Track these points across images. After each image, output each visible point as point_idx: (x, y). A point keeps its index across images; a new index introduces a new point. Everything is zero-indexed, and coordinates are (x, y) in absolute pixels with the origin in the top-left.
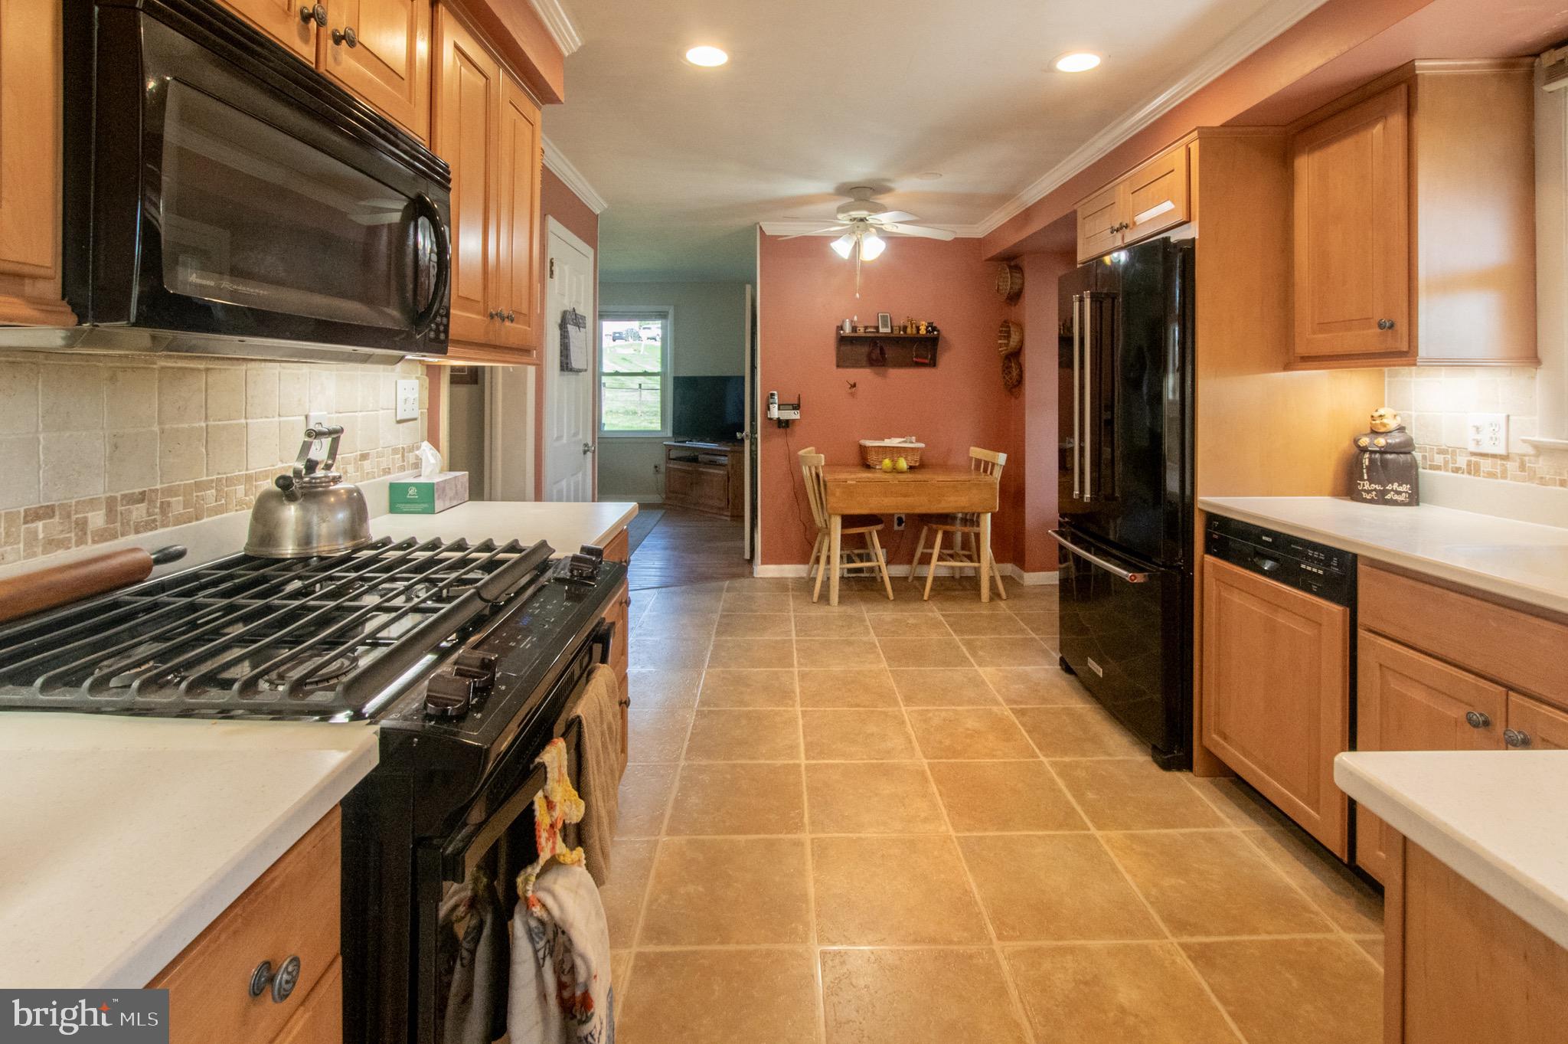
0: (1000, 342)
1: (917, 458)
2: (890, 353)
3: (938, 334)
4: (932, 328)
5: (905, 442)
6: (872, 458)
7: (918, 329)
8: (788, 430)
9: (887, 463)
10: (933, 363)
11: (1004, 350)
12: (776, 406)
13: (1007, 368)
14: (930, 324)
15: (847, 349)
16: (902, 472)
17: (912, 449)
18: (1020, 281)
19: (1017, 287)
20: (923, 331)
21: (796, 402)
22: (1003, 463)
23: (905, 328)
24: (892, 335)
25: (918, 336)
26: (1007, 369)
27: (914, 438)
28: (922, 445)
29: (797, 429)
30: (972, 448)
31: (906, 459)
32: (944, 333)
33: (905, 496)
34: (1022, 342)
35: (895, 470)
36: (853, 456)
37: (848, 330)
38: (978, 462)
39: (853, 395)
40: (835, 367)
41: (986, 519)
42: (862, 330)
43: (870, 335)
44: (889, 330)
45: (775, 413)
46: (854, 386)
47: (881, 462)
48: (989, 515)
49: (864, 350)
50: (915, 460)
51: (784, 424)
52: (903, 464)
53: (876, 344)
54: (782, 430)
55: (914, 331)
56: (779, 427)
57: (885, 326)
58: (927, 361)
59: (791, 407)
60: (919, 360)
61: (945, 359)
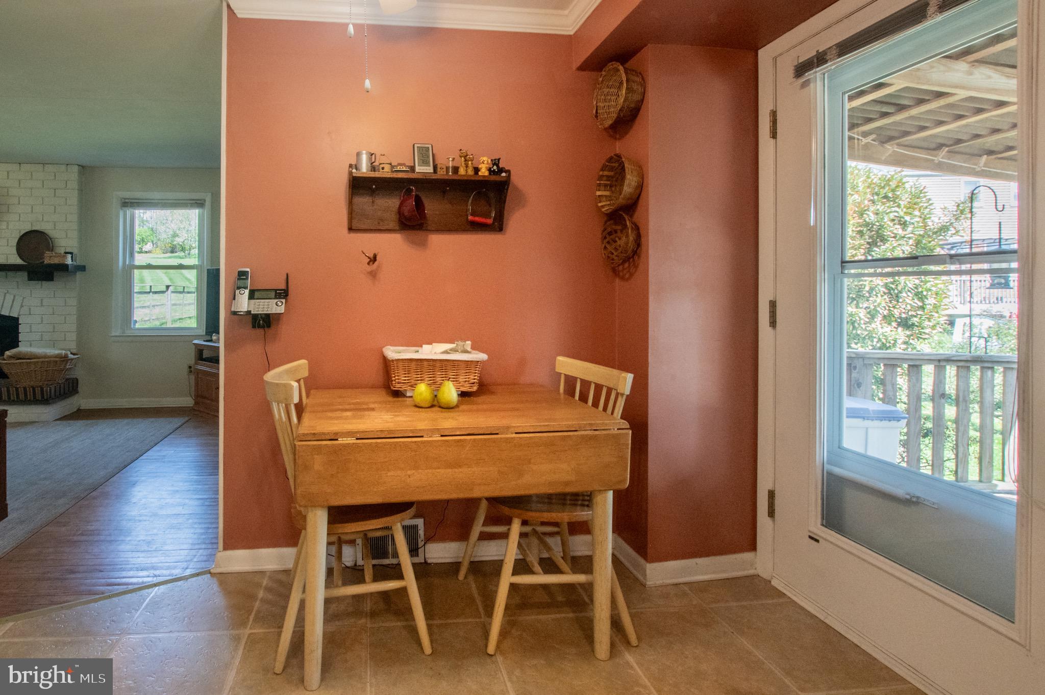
0: (598, 193)
1: (474, 377)
2: (433, 207)
3: (509, 176)
4: (497, 168)
5: (454, 350)
6: (399, 380)
7: (477, 170)
8: (270, 332)
9: (422, 391)
10: (498, 226)
11: (606, 206)
12: (247, 292)
13: (610, 234)
14: (496, 162)
15: (363, 201)
16: (448, 408)
17: (467, 362)
18: (640, 90)
19: (636, 97)
20: (484, 172)
21: (283, 286)
22: (627, 391)
23: (456, 170)
24: (434, 177)
25: (477, 178)
26: (609, 236)
27: (469, 343)
28: (483, 356)
29: (285, 330)
30: (560, 358)
31: (455, 381)
32: (514, 179)
33: (456, 464)
34: (641, 187)
35: (436, 404)
36: (374, 373)
37: (364, 168)
38: (571, 382)
39: (373, 275)
40: (346, 230)
41: (605, 501)
42: (387, 168)
43: (400, 175)
44: (430, 169)
45: (243, 303)
46: (374, 259)
47: (413, 386)
48: (610, 494)
49: (390, 204)
50: (469, 382)
51: (263, 322)
52: (450, 392)
53: (409, 191)
54: (260, 332)
55: (471, 172)
56: (254, 327)
57: (425, 162)
58: (490, 221)
59: (273, 294)
60: (477, 219)
61: (515, 220)
